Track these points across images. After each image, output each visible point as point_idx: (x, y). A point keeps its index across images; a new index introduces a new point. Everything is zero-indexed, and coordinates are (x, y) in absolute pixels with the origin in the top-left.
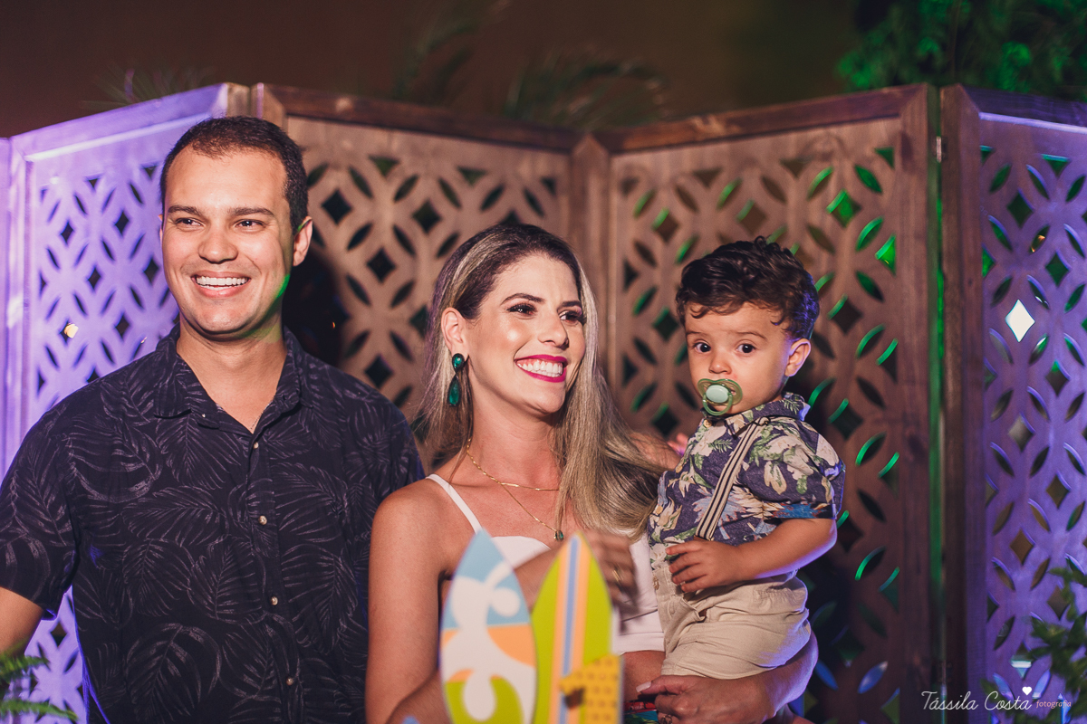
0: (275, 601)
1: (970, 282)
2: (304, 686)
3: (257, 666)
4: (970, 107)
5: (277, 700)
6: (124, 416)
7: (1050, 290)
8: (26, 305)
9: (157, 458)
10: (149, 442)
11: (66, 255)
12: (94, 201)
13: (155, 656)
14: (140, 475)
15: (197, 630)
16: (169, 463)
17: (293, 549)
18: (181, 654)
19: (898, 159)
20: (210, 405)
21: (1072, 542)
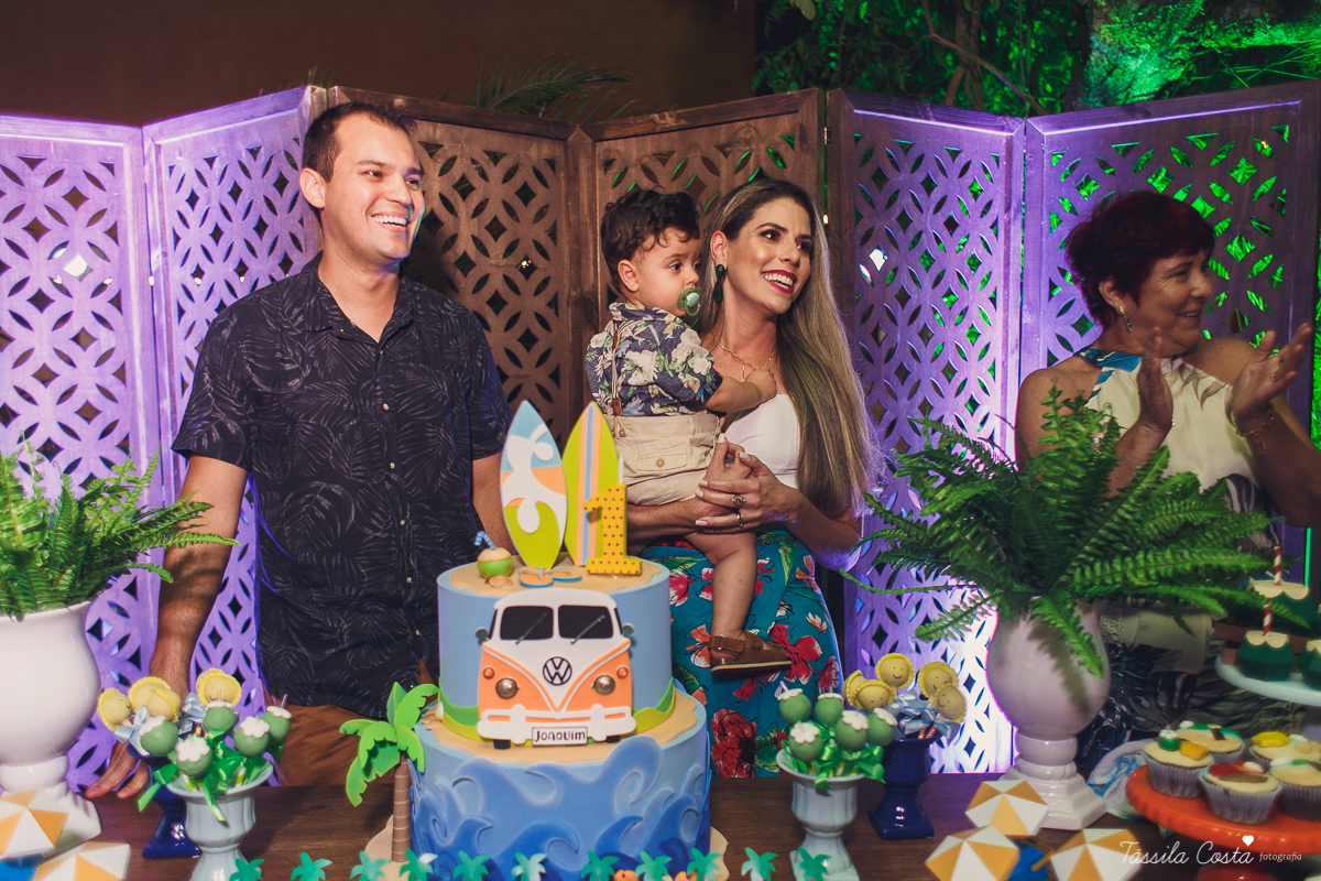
0: (393, 465)
1: (846, 230)
2: (413, 523)
3: (380, 512)
4: (848, 105)
5: (393, 535)
6: (282, 328)
7: (899, 235)
8: (165, 254)
9: (306, 360)
10: (301, 348)
11: (193, 217)
12: (212, 175)
13: (304, 504)
14: (296, 373)
15: (337, 486)
16: (316, 364)
17: (407, 426)
18: (325, 503)
19: (797, 143)
20: (346, 321)
21: (911, 407)
